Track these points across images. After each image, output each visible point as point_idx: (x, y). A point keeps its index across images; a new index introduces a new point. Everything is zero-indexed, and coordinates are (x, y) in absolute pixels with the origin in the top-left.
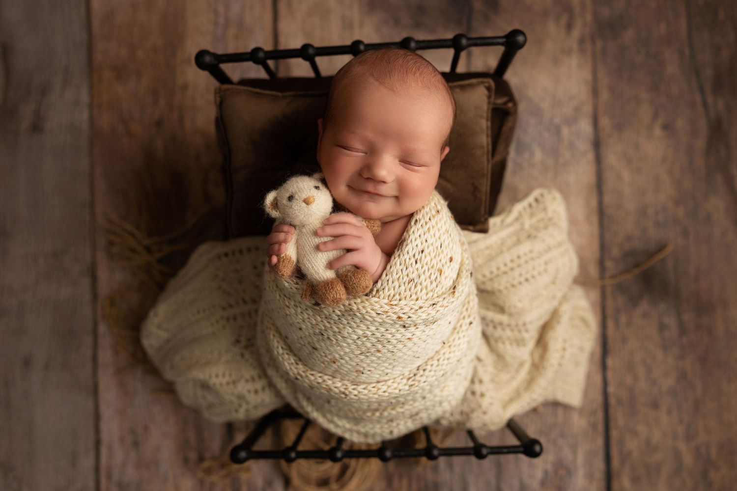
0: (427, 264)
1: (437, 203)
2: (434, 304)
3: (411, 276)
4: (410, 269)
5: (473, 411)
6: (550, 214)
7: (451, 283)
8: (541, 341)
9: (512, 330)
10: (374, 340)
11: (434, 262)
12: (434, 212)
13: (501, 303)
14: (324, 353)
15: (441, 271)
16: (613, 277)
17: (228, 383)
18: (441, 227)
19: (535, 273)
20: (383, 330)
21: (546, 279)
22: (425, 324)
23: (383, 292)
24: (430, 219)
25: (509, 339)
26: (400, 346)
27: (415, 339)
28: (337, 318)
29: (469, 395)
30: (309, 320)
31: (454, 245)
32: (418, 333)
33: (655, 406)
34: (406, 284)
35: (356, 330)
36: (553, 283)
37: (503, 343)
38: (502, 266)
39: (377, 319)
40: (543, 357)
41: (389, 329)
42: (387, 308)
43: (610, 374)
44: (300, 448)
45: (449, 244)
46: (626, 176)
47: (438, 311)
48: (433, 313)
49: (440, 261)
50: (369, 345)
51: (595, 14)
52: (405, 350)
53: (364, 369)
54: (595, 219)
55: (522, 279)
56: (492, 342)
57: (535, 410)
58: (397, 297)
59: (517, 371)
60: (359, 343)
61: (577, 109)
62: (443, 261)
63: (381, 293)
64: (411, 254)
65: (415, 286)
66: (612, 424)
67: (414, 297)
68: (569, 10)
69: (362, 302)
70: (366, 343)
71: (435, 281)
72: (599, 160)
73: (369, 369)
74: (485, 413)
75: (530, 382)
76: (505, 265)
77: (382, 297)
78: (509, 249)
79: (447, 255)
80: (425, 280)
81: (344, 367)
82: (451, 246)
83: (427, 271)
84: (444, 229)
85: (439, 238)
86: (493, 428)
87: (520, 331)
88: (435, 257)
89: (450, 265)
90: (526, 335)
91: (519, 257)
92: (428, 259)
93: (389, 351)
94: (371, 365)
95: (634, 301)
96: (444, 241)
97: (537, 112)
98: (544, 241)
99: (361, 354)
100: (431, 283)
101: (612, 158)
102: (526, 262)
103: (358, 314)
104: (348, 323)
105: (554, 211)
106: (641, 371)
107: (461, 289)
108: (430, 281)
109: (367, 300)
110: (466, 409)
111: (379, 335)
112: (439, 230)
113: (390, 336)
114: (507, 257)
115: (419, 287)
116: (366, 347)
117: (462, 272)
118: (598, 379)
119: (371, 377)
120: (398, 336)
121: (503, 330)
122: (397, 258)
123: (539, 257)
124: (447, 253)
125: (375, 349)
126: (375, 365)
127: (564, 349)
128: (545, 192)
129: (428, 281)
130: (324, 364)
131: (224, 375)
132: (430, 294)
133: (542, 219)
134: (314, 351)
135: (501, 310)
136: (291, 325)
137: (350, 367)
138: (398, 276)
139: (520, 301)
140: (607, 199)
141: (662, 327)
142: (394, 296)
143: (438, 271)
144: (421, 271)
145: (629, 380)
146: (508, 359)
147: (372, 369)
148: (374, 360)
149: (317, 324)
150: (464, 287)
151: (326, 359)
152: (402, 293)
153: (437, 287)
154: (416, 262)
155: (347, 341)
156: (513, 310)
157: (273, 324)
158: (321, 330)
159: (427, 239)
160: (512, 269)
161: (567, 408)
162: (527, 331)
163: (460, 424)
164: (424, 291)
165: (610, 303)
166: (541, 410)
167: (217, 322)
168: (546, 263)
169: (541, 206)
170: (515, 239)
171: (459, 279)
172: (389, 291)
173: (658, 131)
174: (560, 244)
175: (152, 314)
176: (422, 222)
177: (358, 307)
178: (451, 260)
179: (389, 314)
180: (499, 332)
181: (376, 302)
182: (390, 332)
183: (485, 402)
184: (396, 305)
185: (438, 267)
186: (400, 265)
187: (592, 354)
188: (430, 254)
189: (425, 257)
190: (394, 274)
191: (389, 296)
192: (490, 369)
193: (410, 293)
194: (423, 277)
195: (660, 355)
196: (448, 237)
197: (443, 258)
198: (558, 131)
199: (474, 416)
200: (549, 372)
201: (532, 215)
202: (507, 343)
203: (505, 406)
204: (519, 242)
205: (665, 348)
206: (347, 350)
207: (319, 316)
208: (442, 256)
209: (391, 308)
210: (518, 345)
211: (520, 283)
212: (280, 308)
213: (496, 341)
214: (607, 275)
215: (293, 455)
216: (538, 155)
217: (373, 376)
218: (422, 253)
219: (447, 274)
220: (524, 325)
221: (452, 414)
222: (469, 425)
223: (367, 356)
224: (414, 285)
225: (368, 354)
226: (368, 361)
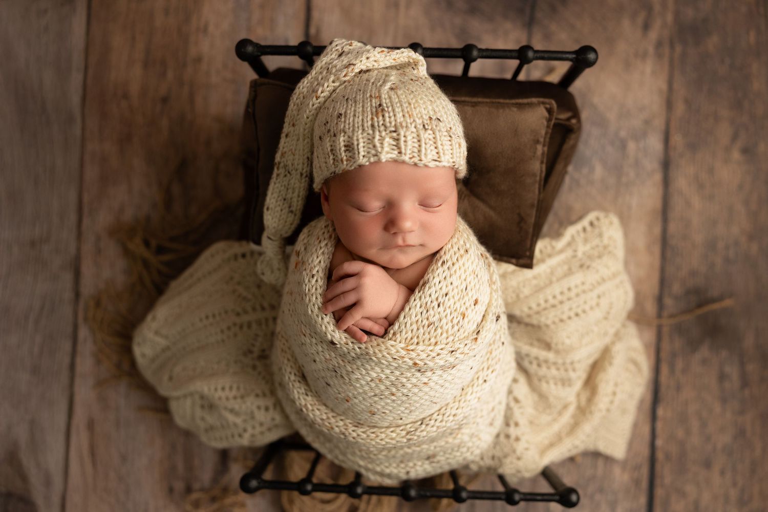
0: (449, 307)
1: (466, 241)
2: (452, 352)
3: (431, 320)
4: (431, 312)
5: (506, 456)
6: (606, 241)
7: (475, 326)
8: (590, 383)
9: (558, 369)
10: (388, 383)
11: (458, 305)
12: (462, 252)
13: (548, 340)
14: (337, 390)
15: (464, 315)
16: (671, 316)
17: (235, 398)
18: (468, 268)
19: (587, 307)
20: (397, 373)
21: (598, 314)
22: (442, 370)
23: (400, 335)
24: (457, 260)
25: (554, 378)
26: (416, 390)
27: (432, 384)
28: (351, 359)
29: (502, 438)
30: (323, 353)
31: (481, 286)
32: (435, 378)
33: (708, 465)
34: (426, 328)
35: (370, 372)
36: (606, 318)
37: (548, 382)
38: (550, 298)
39: (393, 364)
40: (590, 400)
41: (404, 373)
42: (403, 353)
43: (659, 425)
44: (315, 480)
45: (475, 285)
46: (697, 202)
47: (457, 358)
48: (451, 359)
49: (464, 303)
50: (383, 387)
51: (677, 14)
52: (421, 394)
53: (378, 410)
54: (657, 249)
55: (572, 314)
56: (535, 381)
57: (572, 459)
58: (415, 340)
59: (560, 413)
60: (373, 385)
61: (647, 122)
62: (468, 304)
63: (398, 336)
64: (434, 297)
65: (435, 330)
66: (658, 482)
67: (433, 341)
68: (649, 9)
69: (378, 345)
70: (379, 385)
71: (457, 325)
72: (666, 182)
73: (384, 411)
74: (519, 459)
75: (574, 427)
76: (554, 297)
77: (398, 340)
78: (558, 280)
79: (472, 297)
80: (447, 324)
81: (357, 405)
82: (477, 287)
83: (449, 314)
84: (471, 269)
85: (465, 280)
86: (527, 475)
87: (566, 370)
88: (459, 300)
89: (475, 308)
90: (572, 375)
91: (569, 289)
92: (452, 301)
93: (403, 395)
94: (387, 407)
95: (693, 345)
96: (470, 283)
97: (602, 123)
98: (597, 271)
99: (375, 395)
100: (453, 327)
101: (682, 182)
102: (577, 295)
103: (374, 358)
104: (362, 365)
105: (610, 238)
106: (695, 424)
107: (484, 335)
108: (451, 325)
109: (383, 343)
110: (498, 453)
111: (393, 378)
112: (465, 271)
113: (404, 380)
114: (556, 289)
115: (439, 331)
116: (379, 389)
117: (488, 315)
118: (646, 430)
119: (385, 419)
120: (414, 380)
121: (548, 368)
122: (418, 300)
123: (591, 290)
124: (472, 295)
125: (389, 392)
126: (391, 408)
127: (614, 394)
128: (601, 215)
129: (450, 325)
130: (338, 400)
131: (231, 388)
132: (451, 338)
133: (597, 246)
134: (328, 386)
135: (548, 346)
136: (306, 355)
137: (364, 407)
138: (417, 318)
139: (569, 337)
140: (672, 227)
141: (722, 377)
142: (412, 339)
143: (461, 314)
144: (443, 315)
145: (680, 433)
146: (551, 399)
147: (387, 412)
148: (388, 403)
149: (331, 360)
150: (487, 333)
151: (340, 396)
152: (420, 336)
153: (458, 331)
154: (439, 306)
155: (360, 382)
156: (560, 347)
157: (289, 348)
158: (335, 366)
159: (453, 282)
160: (561, 302)
161: (608, 459)
162: (574, 370)
163: (490, 470)
164: (445, 335)
165: (666, 346)
166: (579, 460)
167: (229, 328)
168: (599, 297)
169: (597, 231)
170: (566, 267)
171: (484, 322)
172: (406, 334)
173: (736, 155)
174: (615, 275)
175: (149, 317)
176: (450, 263)
177: (374, 351)
178: (476, 302)
179: (405, 359)
180: (543, 371)
181: (392, 346)
182: (405, 376)
183: (520, 447)
184: (412, 350)
185: (461, 311)
186: (420, 307)
187: (642, 402)
188: (453, 297)
189: (449, 300)
190: (413, 317)
191: (406, 339)
192: (530, 410)
193: (428, 337)
194: (444, 321)
195: (718, 408)
196: (474, 278)
197: (467, 300)
198: (623, 146)
199: (507, 461)
200: (596, 418)
201: (586, 241)
202: (552, 382)
203: (543, 452)
204: (570, 273)
205: (724, 400)
206: (361, 391)
207: (334, 352)
208: (466, 298)
209: (408, 354)
210: (563, 385)
211: (570, 318)
212: (297, 336)
213: (540, 380)
214: (665, 313)
215: (309, 487)
216: (599, 171)
217: (386, 417)
218: (446, 296)
219: (470, 317)
220: (572, 363)
221: (482, 459)
222: (501, 471)
223: (381, 398)
224: (434, 328)
225: (382, 397)
226: (383, 404)
